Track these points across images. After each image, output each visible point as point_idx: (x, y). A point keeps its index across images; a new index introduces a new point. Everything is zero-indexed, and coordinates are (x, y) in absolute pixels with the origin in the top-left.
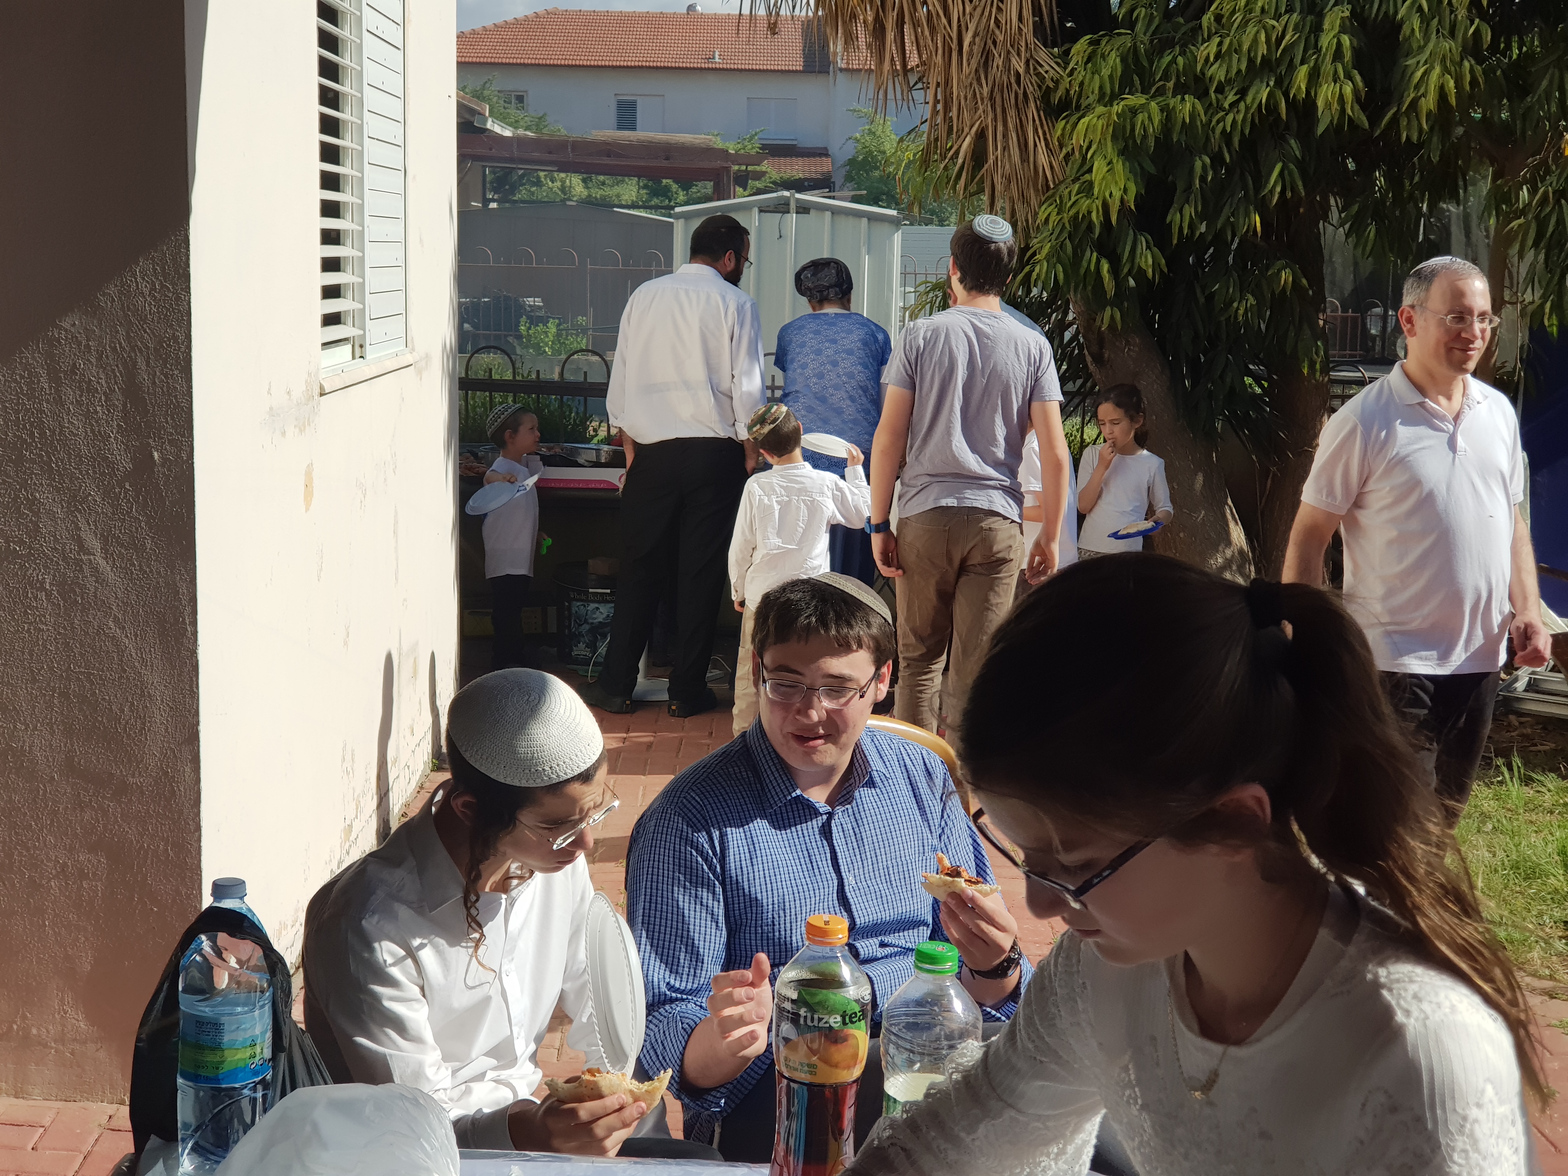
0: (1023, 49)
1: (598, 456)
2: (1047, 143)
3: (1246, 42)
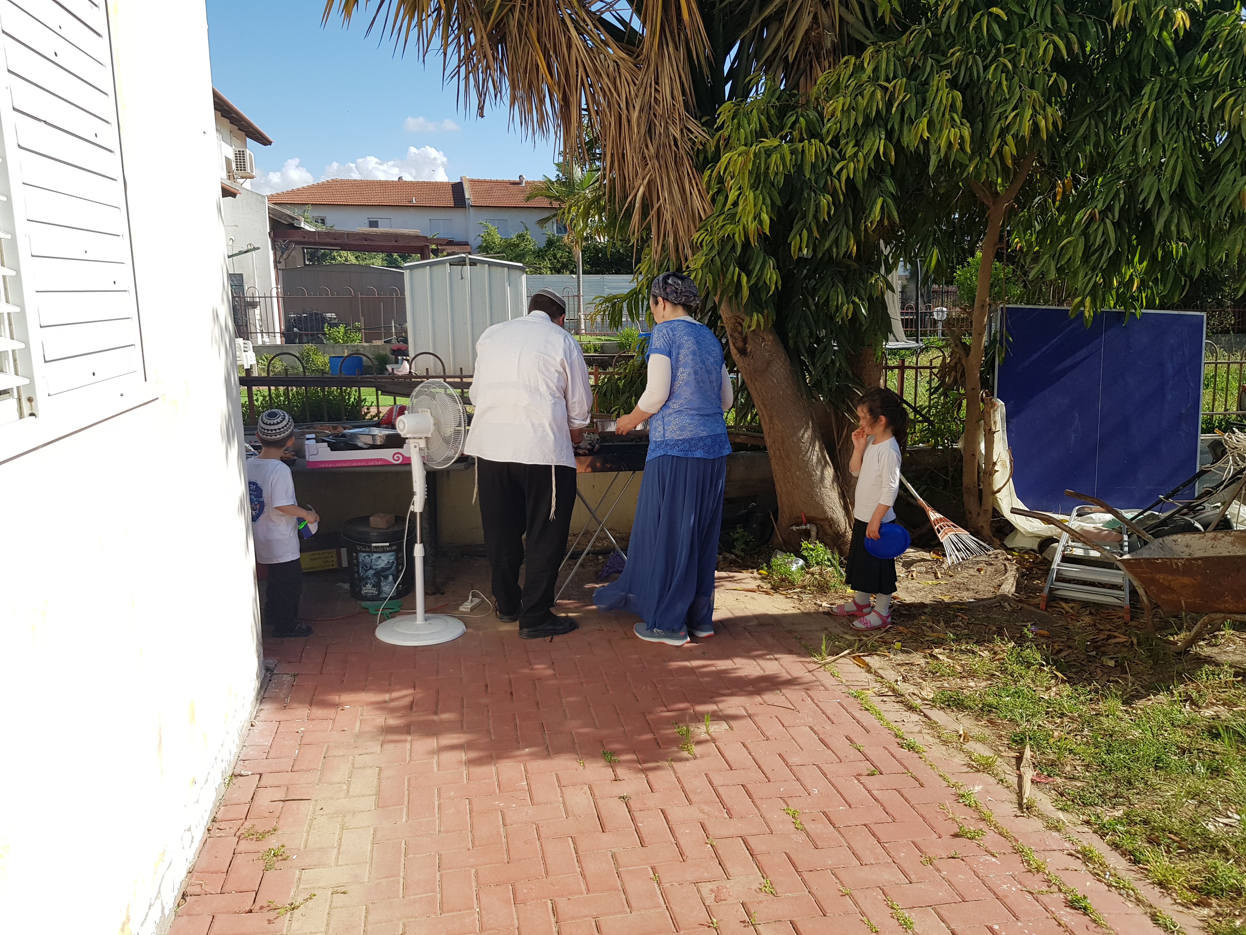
0: (678, 121)
1: (374, 439)
2: (699, 190)
3: (863, 102)
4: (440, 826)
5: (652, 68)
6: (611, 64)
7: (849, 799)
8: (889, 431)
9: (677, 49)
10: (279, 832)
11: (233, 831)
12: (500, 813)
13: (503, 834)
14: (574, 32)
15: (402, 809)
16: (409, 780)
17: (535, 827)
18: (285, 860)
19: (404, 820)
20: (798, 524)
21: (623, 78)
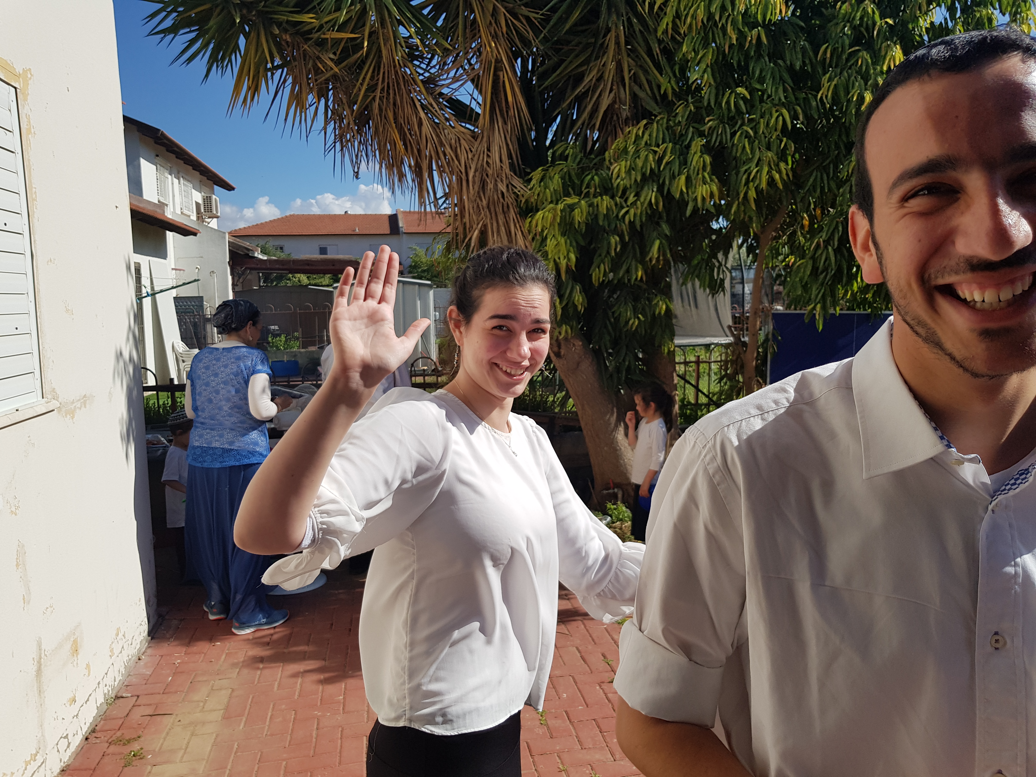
0: (504, 179)
2: (522, 231)
3: (640, 163)
4: (267, 732)
5: (485, 139)
6: (453, 137)
7: (588, 701)
8: (658, 414)
9: (505, 123)
10: (142, 739)
11: (106, 739)
12: (316, 720)
13: (314, 735)
14: (422, 115)
15: (241, 720)
16: (253, 697)
17: (340, 729)
18: (141, 759)
19: (241, 727)
20: (608, 489)
21: (463, 147)
